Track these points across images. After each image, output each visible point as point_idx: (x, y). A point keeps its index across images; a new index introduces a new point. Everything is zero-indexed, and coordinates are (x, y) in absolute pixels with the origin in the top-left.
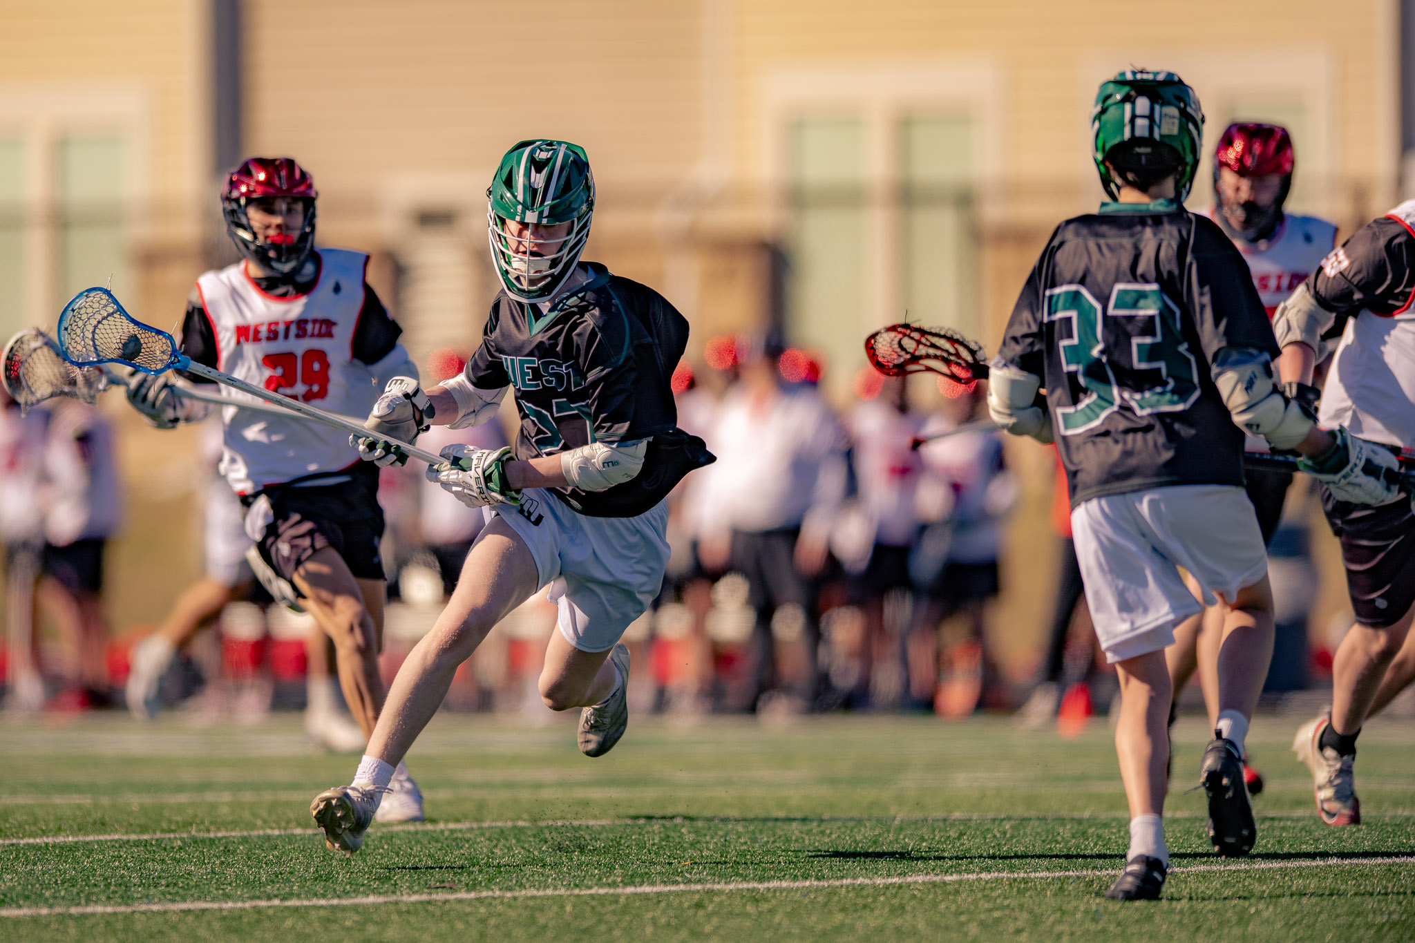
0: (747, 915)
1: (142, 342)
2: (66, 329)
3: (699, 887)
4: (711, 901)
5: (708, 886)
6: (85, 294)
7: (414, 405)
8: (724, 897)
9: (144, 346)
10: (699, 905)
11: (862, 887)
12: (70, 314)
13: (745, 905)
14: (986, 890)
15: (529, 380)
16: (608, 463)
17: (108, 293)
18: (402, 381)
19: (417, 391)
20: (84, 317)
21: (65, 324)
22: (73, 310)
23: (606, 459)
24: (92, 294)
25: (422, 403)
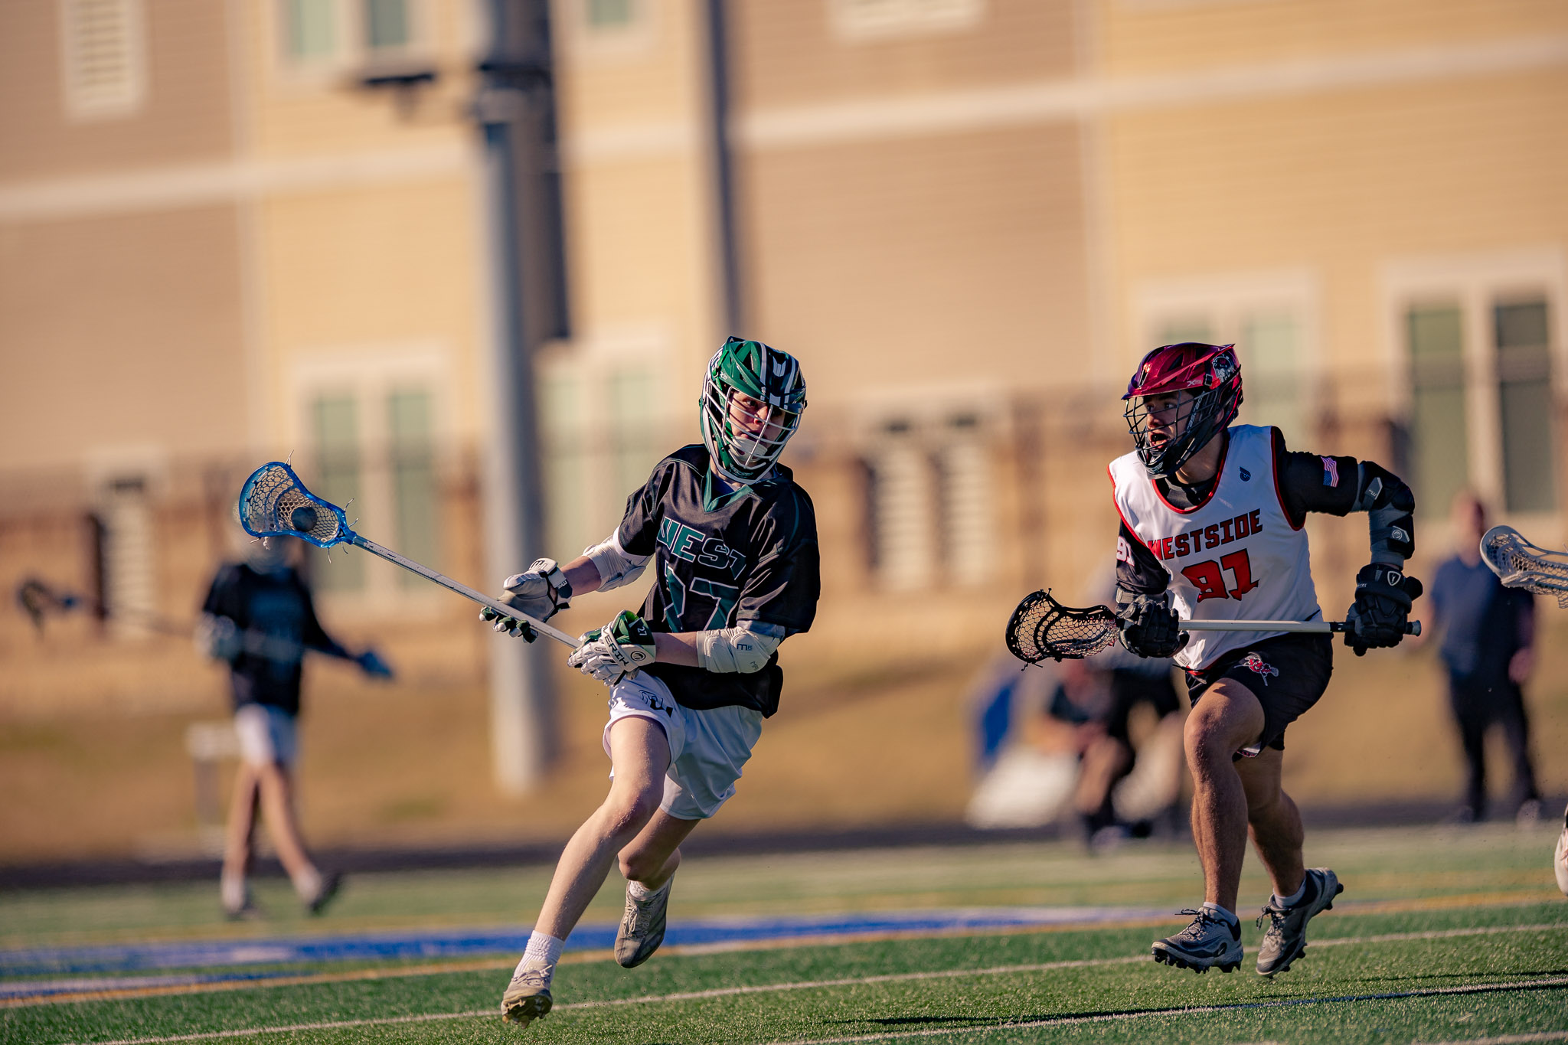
1: (318, 516)
2: (249, 500)
6: (266, 468)
7: (550, 584)
9: (320, 519)
12: (252, 487)
15: (685, 549)
16: (742, 645)
17: (287, 467)
18: (543, 561)
19: (555, 570)
20: (266, 489)
21: (249, 495)
22: (256, 483)
23: (741, 640)
24: (274, 469)
25: (558, 581)
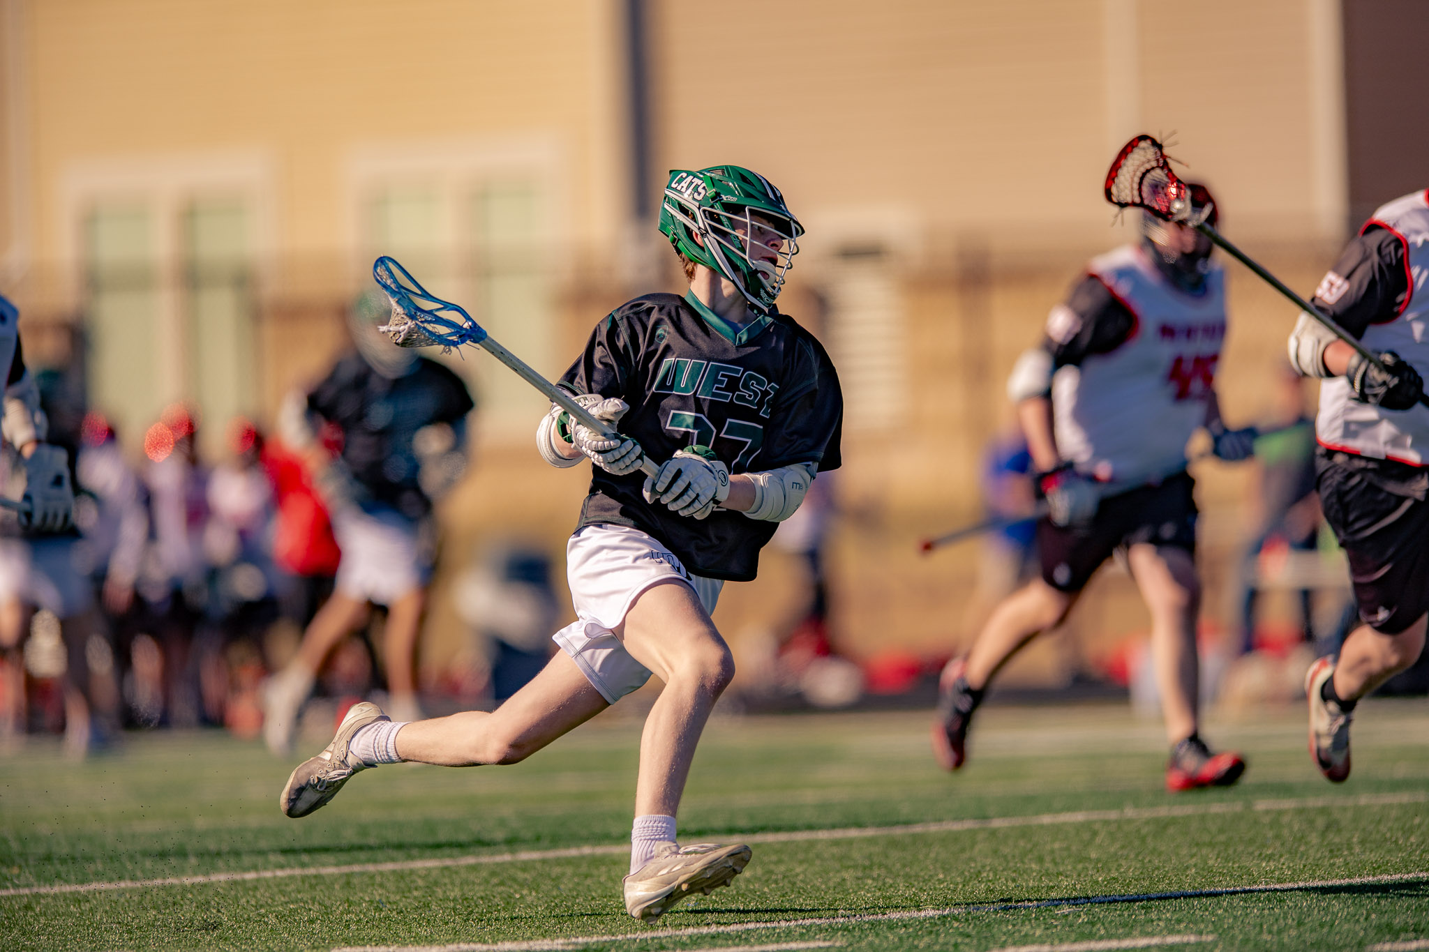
0: (71, 915)
3: (27, 891)
4: (38, 903)
5: (35, 890)
8: (50, 900)
10: (28, 907)
11: (172, 886)
13: (68, 906)
14: (281, 885)
16: (797, 484)
